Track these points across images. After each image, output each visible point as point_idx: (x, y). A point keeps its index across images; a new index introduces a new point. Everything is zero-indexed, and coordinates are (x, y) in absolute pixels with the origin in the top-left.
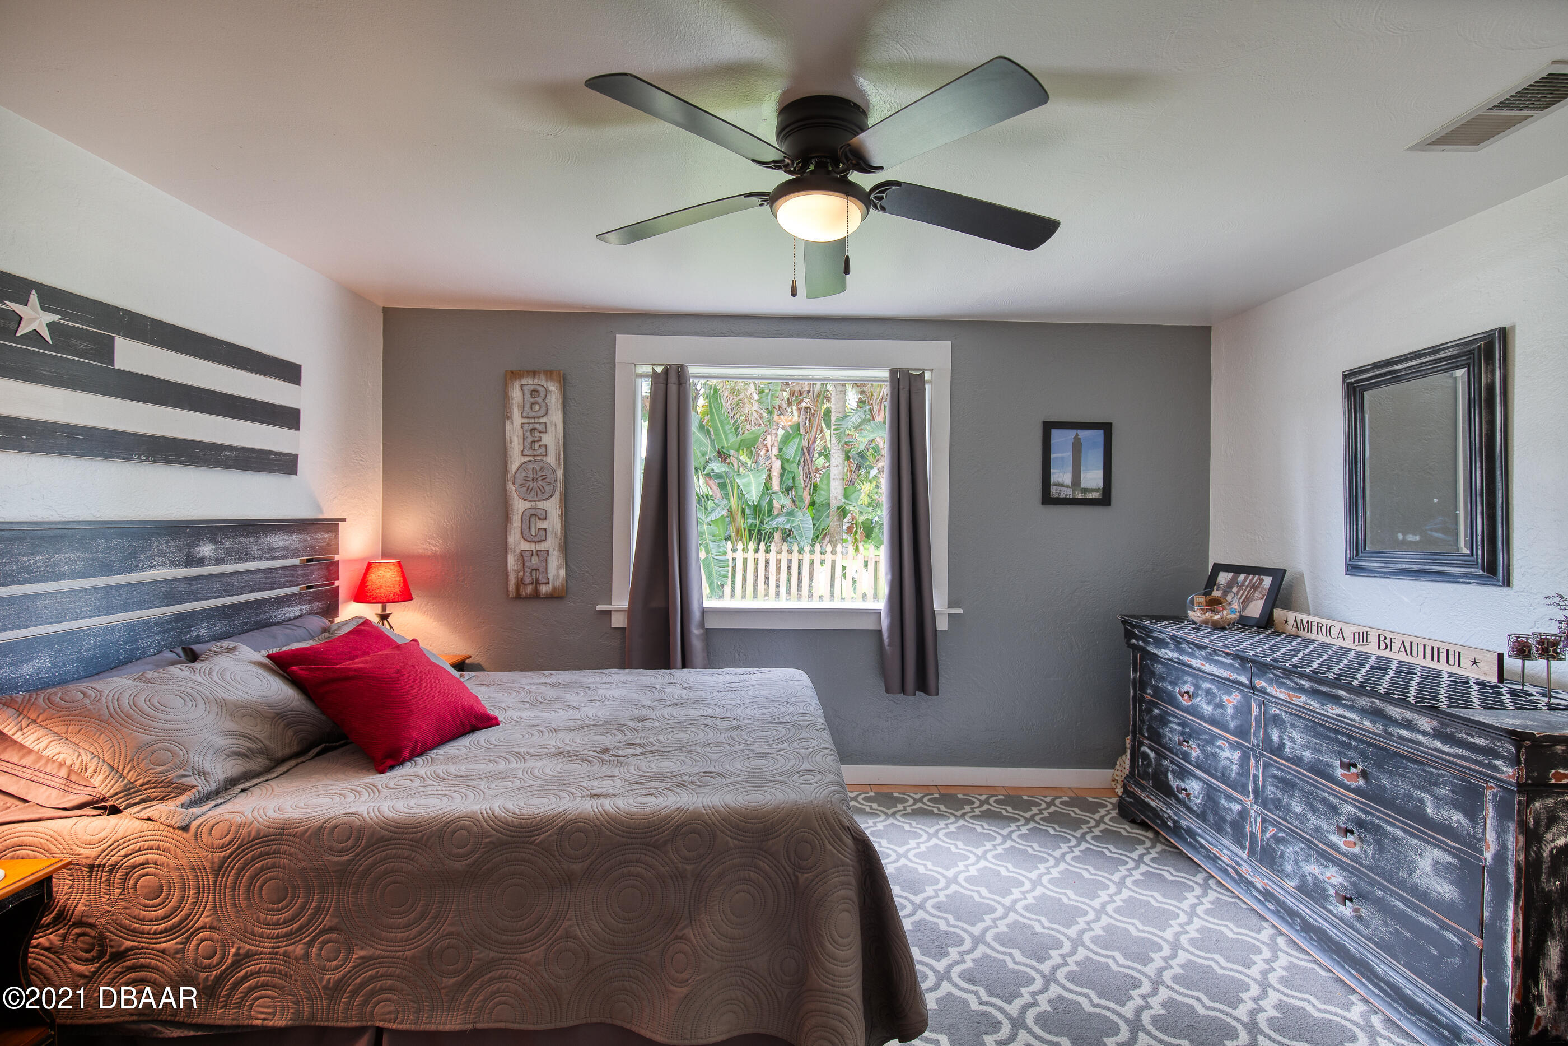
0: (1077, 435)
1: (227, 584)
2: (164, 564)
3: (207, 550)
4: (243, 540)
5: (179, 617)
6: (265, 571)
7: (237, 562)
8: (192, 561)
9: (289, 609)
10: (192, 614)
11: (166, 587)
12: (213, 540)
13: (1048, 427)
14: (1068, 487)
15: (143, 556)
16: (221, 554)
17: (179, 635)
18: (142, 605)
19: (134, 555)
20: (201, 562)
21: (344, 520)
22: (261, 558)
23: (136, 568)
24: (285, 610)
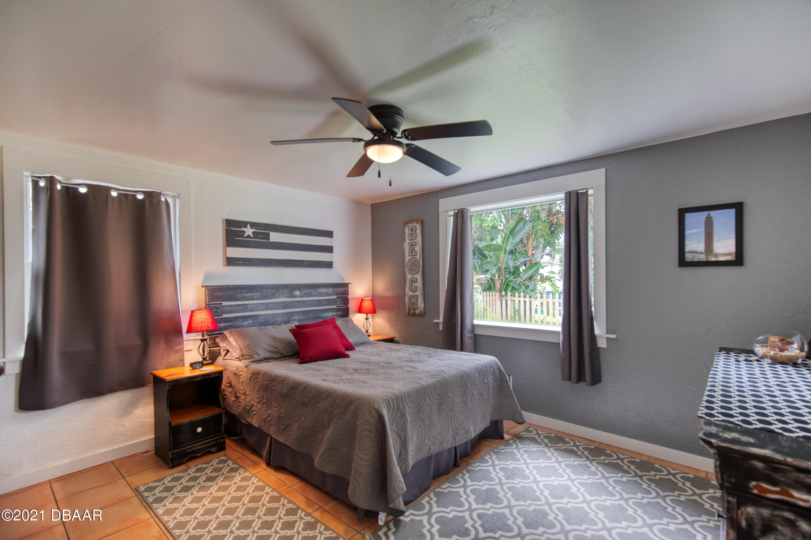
0: (709, 215)
1: (304, 304)
2: (283, 297)
3: (297, 293)
4: (310, 290)
5: (288, 313)
6: (318, 300)
7: (307, 297)
8: (292, 296)
9: (328, 313)
10: (292, 313)
11: (284, 304)
12: (299, 290)
13: (682, 212)
14: (701, 253)
15: (277, 295)
16: (302, 294)
17: (288, 318)
18: (277, 308)
19: (274, 294)
20: (296, 297)
21: (350, 283)
22: (317, 296)
23: (275, 298)
24: (326, 314)
